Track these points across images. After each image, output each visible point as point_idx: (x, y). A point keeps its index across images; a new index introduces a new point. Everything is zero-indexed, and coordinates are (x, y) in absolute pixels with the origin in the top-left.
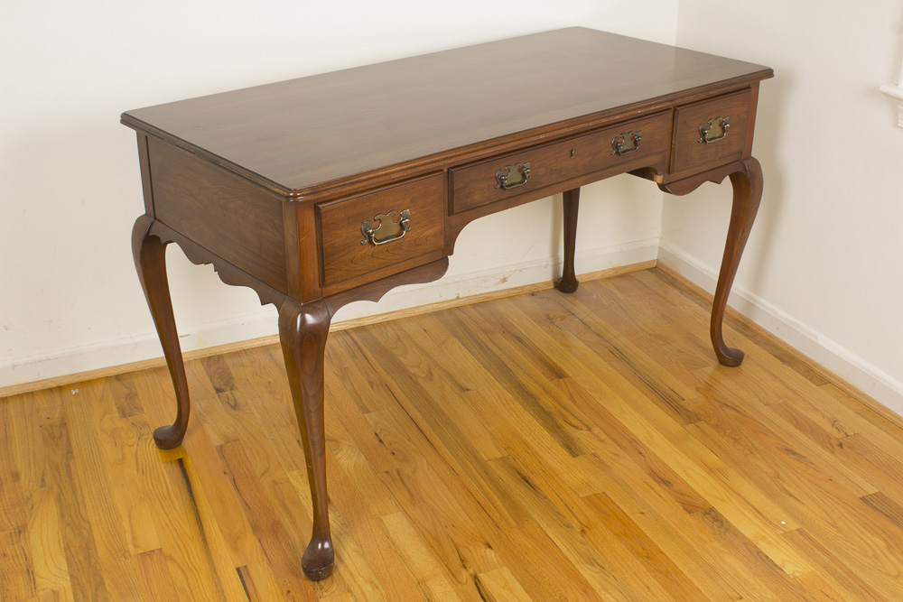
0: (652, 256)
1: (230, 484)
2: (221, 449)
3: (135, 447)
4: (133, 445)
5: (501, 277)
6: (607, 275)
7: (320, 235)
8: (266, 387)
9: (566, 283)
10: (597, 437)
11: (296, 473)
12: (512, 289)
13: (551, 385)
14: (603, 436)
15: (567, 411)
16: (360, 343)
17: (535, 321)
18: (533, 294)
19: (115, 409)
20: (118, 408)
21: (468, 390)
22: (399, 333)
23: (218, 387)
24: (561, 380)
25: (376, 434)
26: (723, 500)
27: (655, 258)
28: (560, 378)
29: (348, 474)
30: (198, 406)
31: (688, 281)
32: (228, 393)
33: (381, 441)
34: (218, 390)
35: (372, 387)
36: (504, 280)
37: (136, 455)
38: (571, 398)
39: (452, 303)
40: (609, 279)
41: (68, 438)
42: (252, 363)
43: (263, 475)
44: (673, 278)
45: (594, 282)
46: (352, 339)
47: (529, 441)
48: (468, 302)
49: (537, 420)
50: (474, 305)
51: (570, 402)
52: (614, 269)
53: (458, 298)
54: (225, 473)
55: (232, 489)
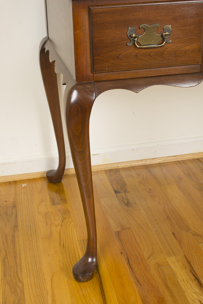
1: (125, 263)
2: (118, 234)
3: (60, 227)
4: (58, 225)
8: (148, 192)
11: (173, 258)
19: (48, 199)
20: (50, 198)
23: (116, 189)
30: (103, 202)
32: (123, 194)
34: (116, 192)
37: (60, 233)
41: (16, 216)
42: (138, 175)
43: (149, 258)
54: (121, 253)
55: (127, 267)
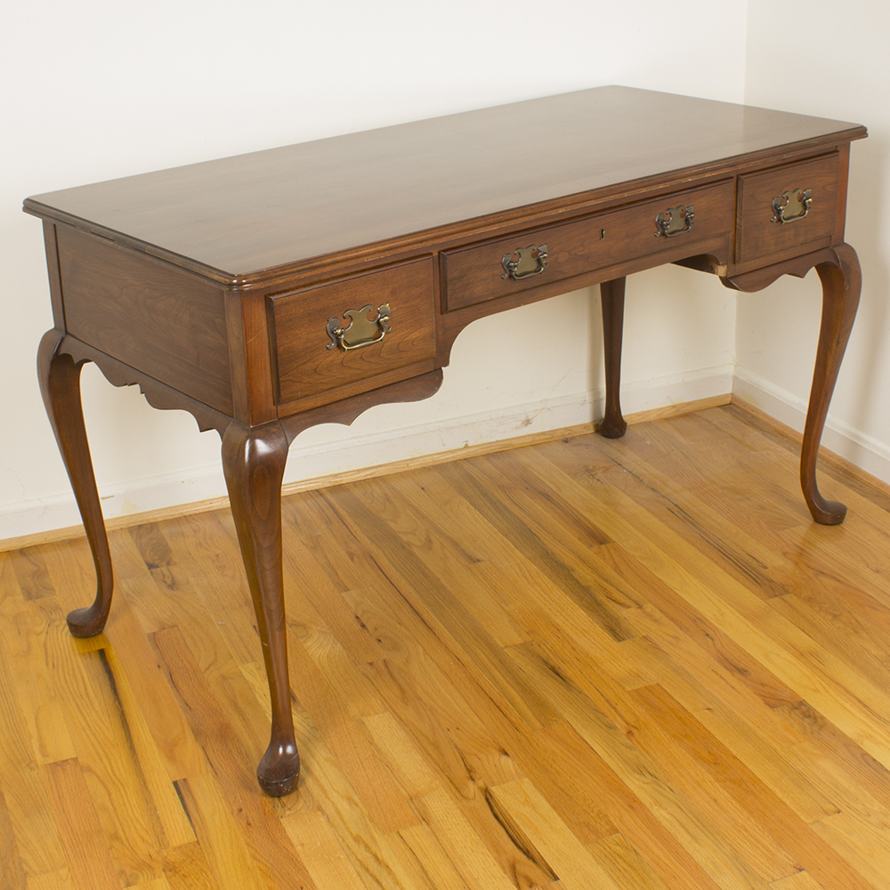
0: (725, 389)
1: (166, 680)
2: (154, 637)
3: (44, 635)
4: (41, 633)
5: (523, 418)
6: (666, 415)
7: (273, 337)
8: (213, 562)
9: (611, 424)
10: (650, 616)
11: (251, 666)
12: (538, 434)
13: (590, 553)
14: (658, 615)
15: (611, 584)
16: (337, 506)
17: (569, 474)
18: (566, 441)
19: (18, 589)
20: (22, 588)
21: (479, 561)
22: (388, 492)
23: (151, 561)
24: (603, 546)
25: (357, 617)
26: (816, 691)
27: (729, 391)
28: (601, 543)
29: (319, 668)
30: (125, 585)
31: (772, 419)
32: (164, 569)
33: (363, 626)
34: (151, 566)
35: (352, 559)
36: (528, 422)
37: (45, 646)
38: (617, 569)
39: (459, 453)
40: (668, 419)
42: (195, 531)
43: (208, 668)
44: (753, 416)
45: (648, 424)
46: (327, 500)
47: (560, 623)
48: (480, 452)
49: (570, 597)
50: (488, 456)
51: (614, 574)
52: (673, 407)
53: (466, 447)
54: (159, 667)
55: (169, 685)
